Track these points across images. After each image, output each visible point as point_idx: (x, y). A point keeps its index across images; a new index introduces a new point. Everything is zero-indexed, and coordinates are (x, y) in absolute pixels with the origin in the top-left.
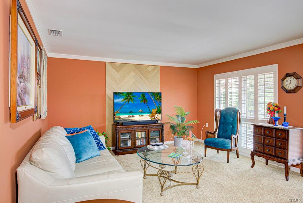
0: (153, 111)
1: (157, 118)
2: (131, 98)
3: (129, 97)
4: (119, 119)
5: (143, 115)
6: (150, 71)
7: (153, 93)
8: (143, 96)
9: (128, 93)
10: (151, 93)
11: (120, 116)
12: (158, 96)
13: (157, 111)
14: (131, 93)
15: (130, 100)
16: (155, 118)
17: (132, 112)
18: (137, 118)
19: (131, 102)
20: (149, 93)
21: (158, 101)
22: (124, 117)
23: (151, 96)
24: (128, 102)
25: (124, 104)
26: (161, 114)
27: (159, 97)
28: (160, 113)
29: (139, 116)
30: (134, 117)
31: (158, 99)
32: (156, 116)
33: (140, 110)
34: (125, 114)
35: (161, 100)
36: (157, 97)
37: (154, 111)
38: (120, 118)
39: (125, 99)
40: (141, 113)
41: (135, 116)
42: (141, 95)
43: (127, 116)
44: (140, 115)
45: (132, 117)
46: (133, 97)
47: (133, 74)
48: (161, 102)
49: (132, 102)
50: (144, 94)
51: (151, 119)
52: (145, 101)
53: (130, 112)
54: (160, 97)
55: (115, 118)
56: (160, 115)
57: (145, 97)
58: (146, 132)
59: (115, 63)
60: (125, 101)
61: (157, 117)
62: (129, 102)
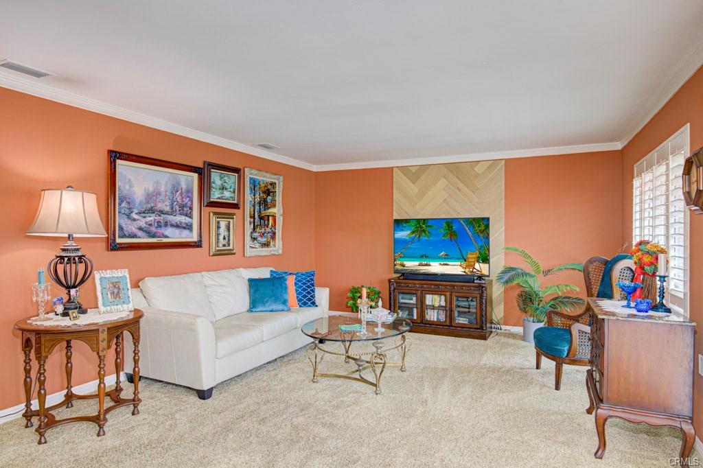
0: (469, 256)
1: (478, 271)
2: (424, 231)
3: (421, 227)
4: (402, 268)
5: (448, 263)
6: (480, 173)
7: (469, 218)
8: (448, 226)
9: (418, 220)
10: (464, 219)
11: (405, 263)
12: (481, 225)
13: (478, 257)
14: (424, 220)
15: (423, 234)
16: (474, 270)
17: (426, 257)
18: (436, 267)
19: (424, 237)
20: (461, 219)
21: (481, 235)
22: (411, 264)
23: (465, 227)
24: (419, 236)
25: (412, 241)
26: (489, 263)
27: (483, 227)
28: (485, 260)
29: (440, 264)
30: (430, 265)
31: (482, 232)
32: (477, 266)
33: (441, 254)
34: (412, 259)
35: (488, 234)
36: (479, 227)
37: (472, 256)
38: (403, 266)
39: (413, 232)
40: (445, 258)
41: (431, 263)
42: (445, 225)
43: (417, 263)
44: (442, 263)
45: (426, 265)
46: (428, 229)
47: (443, 183)
48: (488, 238)
49: (426, 238)
50: (450, 223)
51: (465, 272)
52: (451, 235)
53: (422, 256)
54: (487, 226)
55: (395, 265)
56: (487, 265)
57: (452, 227)
58: (445, 295)
59: (410, 168)
60: (414, 235)
61: (479, 269)
62: (421, 238)
